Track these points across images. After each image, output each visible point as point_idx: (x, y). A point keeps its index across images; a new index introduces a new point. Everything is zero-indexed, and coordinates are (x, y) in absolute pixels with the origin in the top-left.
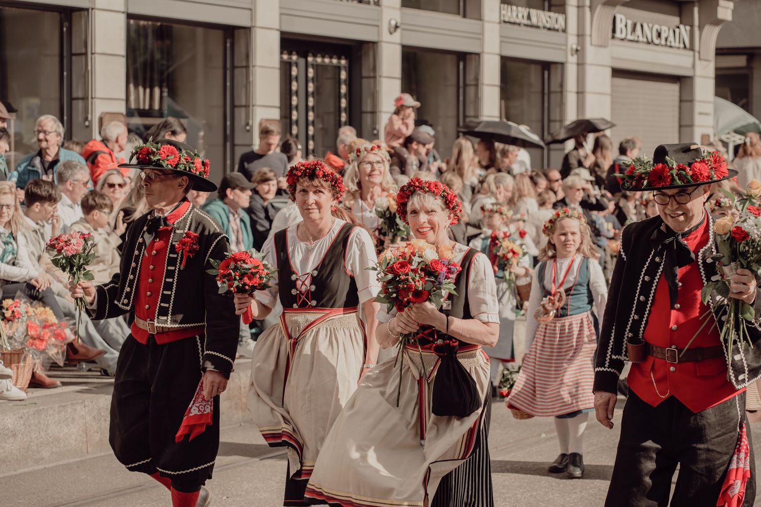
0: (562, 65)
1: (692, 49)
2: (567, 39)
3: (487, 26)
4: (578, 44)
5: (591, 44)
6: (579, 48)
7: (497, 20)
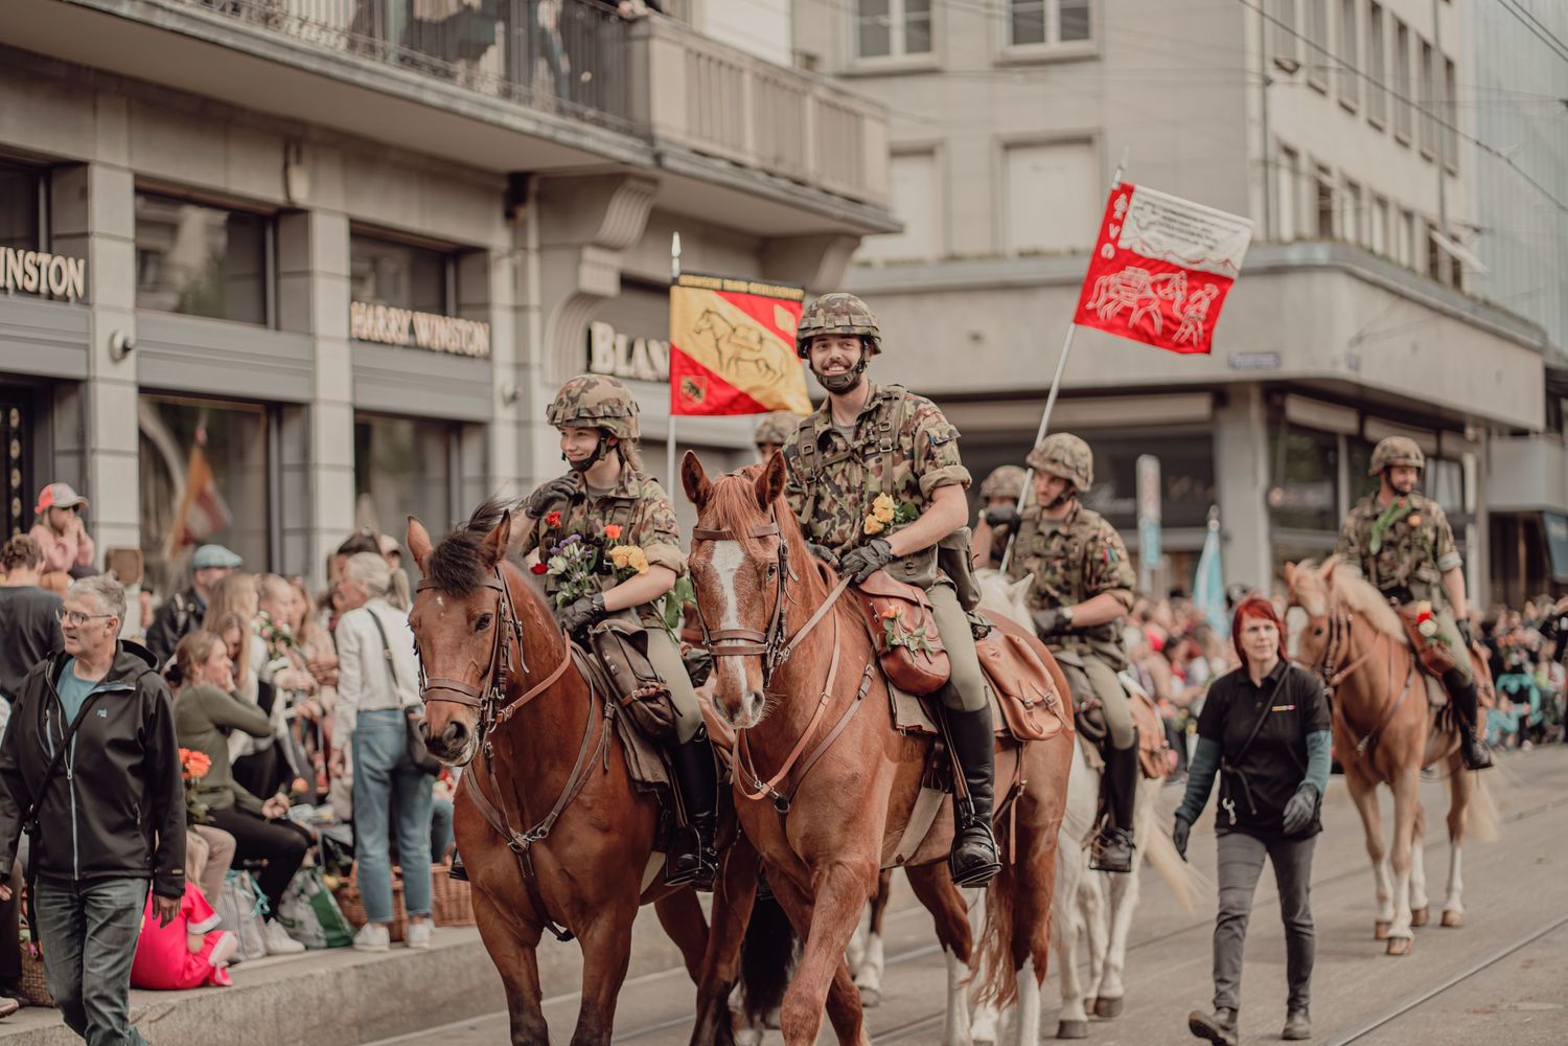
2: (491, 374)
3: (323, 348)
4: (518, 385)
5: (543, 384)
6: (518, 392)
7: (345, 334)
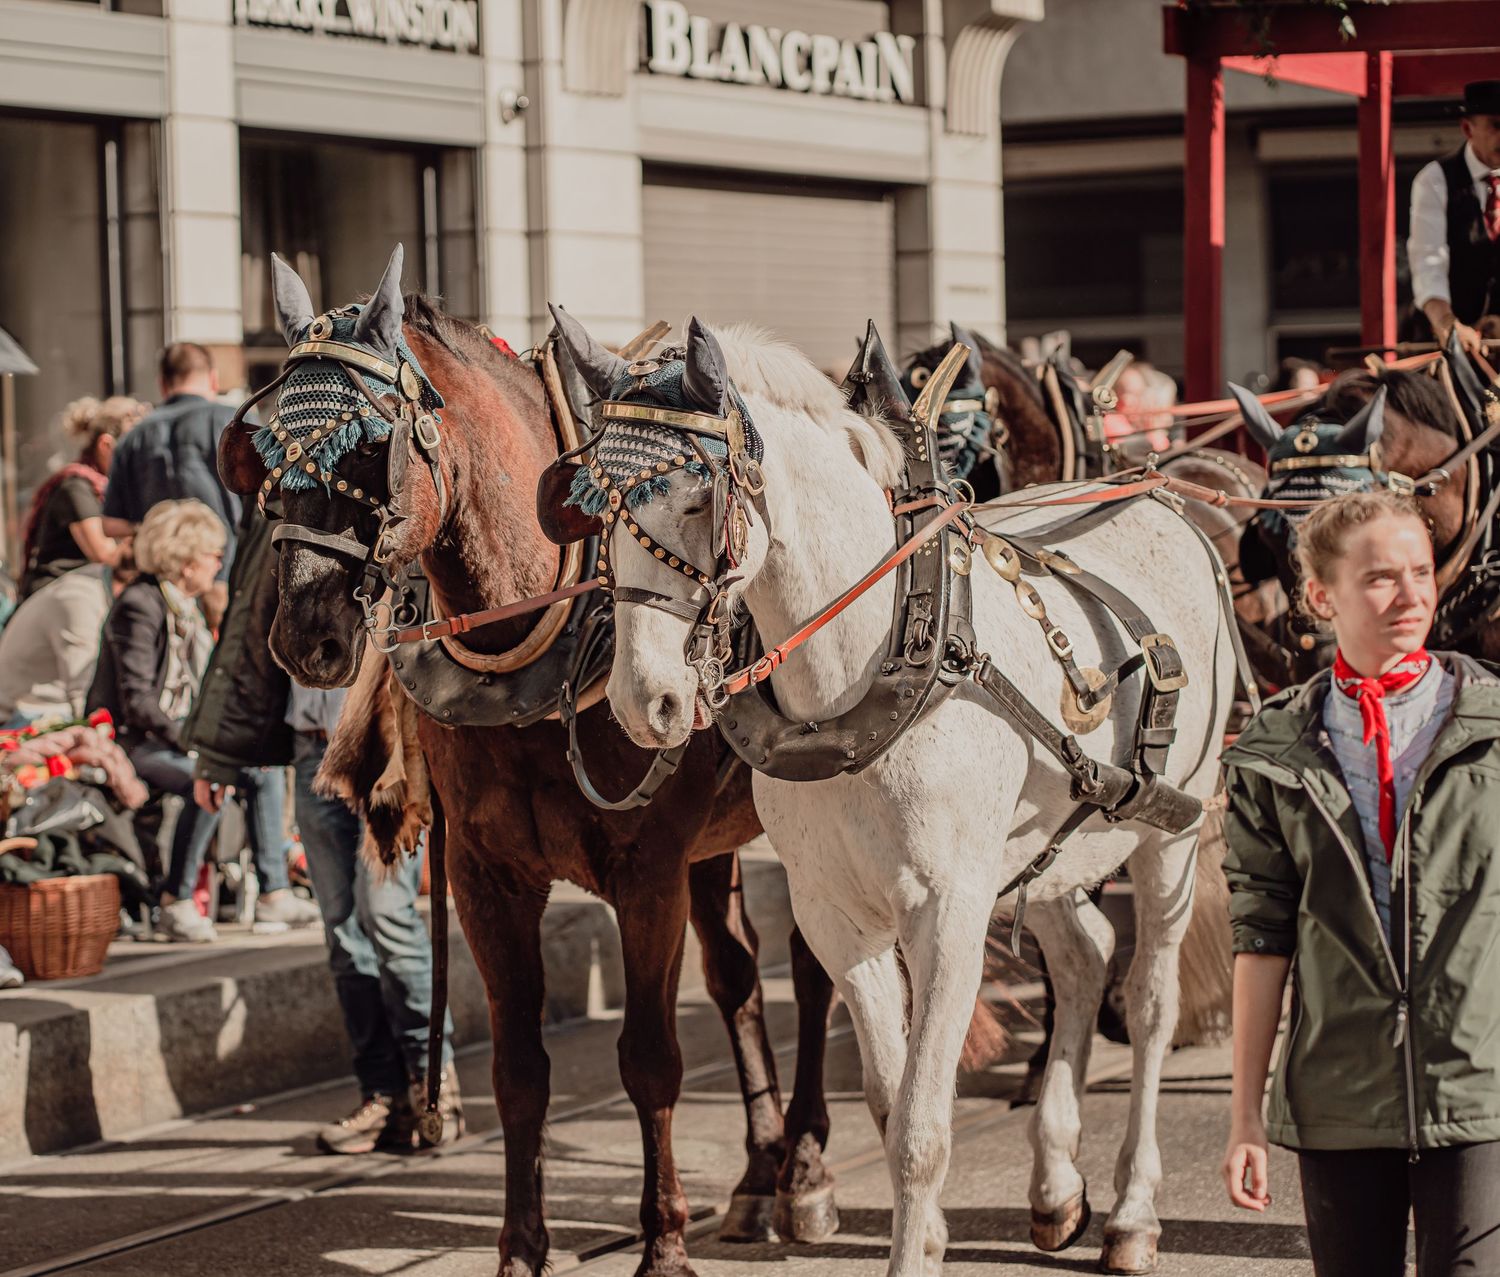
0: (469, 153)
1: (921, 100)
2: (483, 76)
3: (181, 34)
4: (526, 90)
5: (565, 89)
6: (525, 101)
7: (226, 17)
